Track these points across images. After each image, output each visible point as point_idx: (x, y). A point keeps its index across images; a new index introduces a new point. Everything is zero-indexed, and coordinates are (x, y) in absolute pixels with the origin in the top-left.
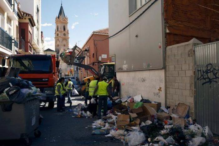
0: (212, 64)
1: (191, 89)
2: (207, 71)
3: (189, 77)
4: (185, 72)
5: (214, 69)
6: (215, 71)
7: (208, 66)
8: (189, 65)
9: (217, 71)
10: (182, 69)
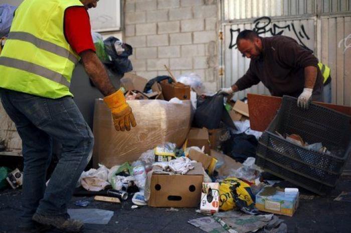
0: (271, 18)
1: (209, 67)
2: (256, 30)
3: (205, 44)
4: (193, 35)
5: (275, 26)
6: (277, 29)
7: (260, 21)
8: (205, 20)
9: (281, 30)
10: (180, 29)
